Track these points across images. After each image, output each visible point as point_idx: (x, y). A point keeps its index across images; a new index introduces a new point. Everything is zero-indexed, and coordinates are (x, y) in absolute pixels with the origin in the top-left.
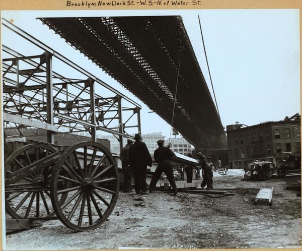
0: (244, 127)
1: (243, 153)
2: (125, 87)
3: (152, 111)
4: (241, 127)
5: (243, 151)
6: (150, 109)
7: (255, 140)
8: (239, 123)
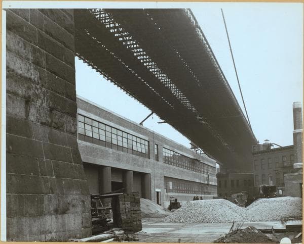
0: (275, 147)
1: (271, 180)
2: (130, 94)
3: (163, 121)
4: (272, 148)
5: (271, 177)
6: (161, 118)
7: (285, 164)
8: (269, 142)
